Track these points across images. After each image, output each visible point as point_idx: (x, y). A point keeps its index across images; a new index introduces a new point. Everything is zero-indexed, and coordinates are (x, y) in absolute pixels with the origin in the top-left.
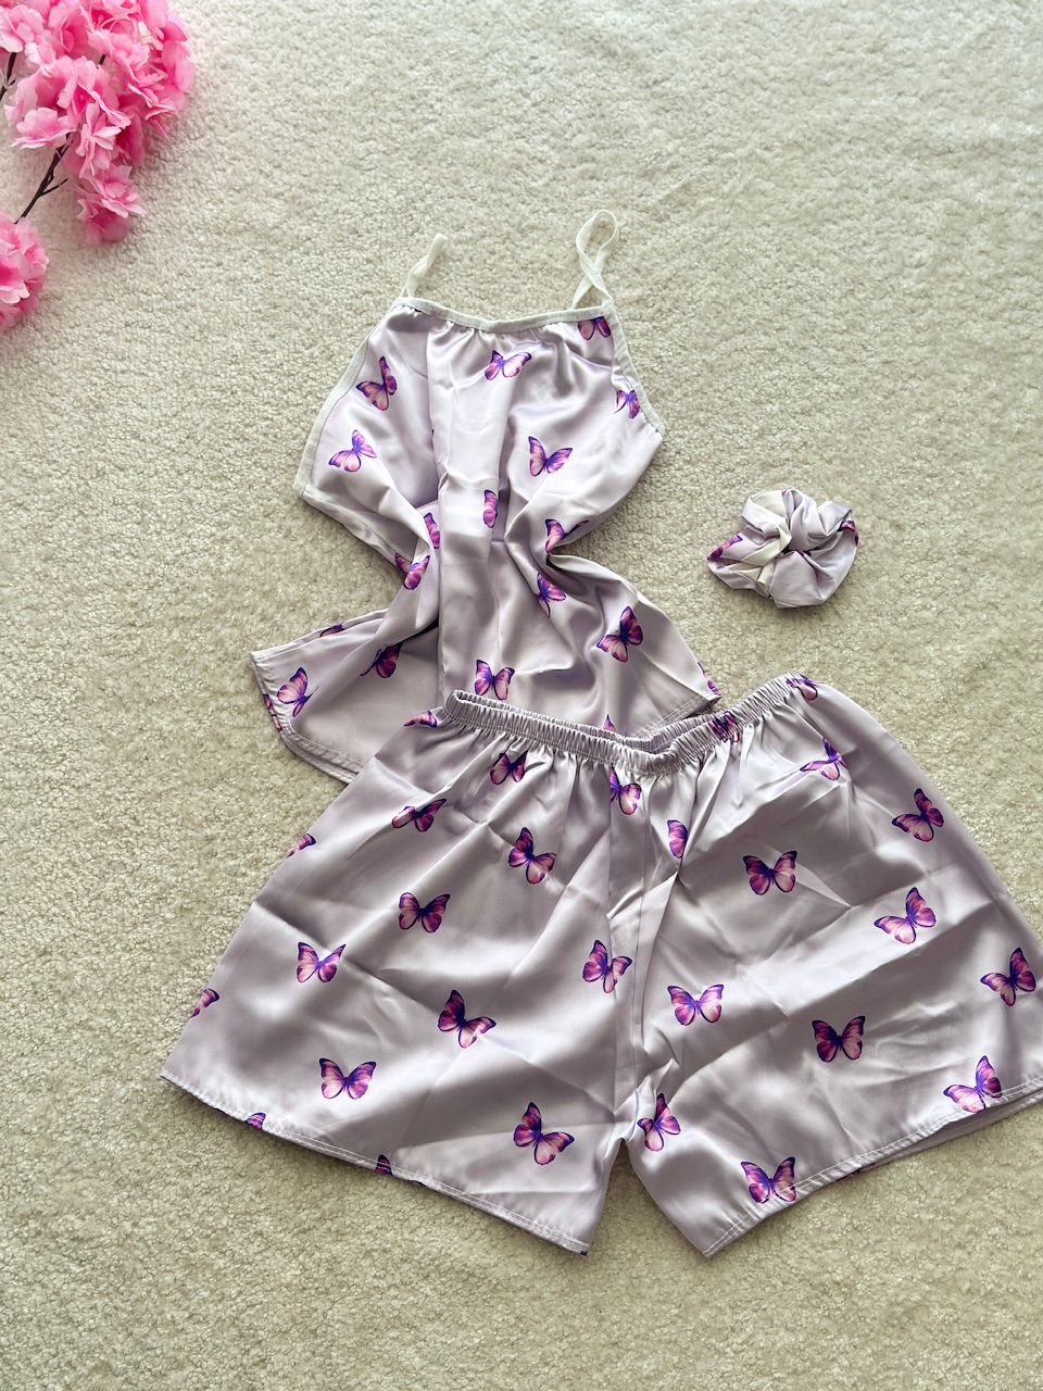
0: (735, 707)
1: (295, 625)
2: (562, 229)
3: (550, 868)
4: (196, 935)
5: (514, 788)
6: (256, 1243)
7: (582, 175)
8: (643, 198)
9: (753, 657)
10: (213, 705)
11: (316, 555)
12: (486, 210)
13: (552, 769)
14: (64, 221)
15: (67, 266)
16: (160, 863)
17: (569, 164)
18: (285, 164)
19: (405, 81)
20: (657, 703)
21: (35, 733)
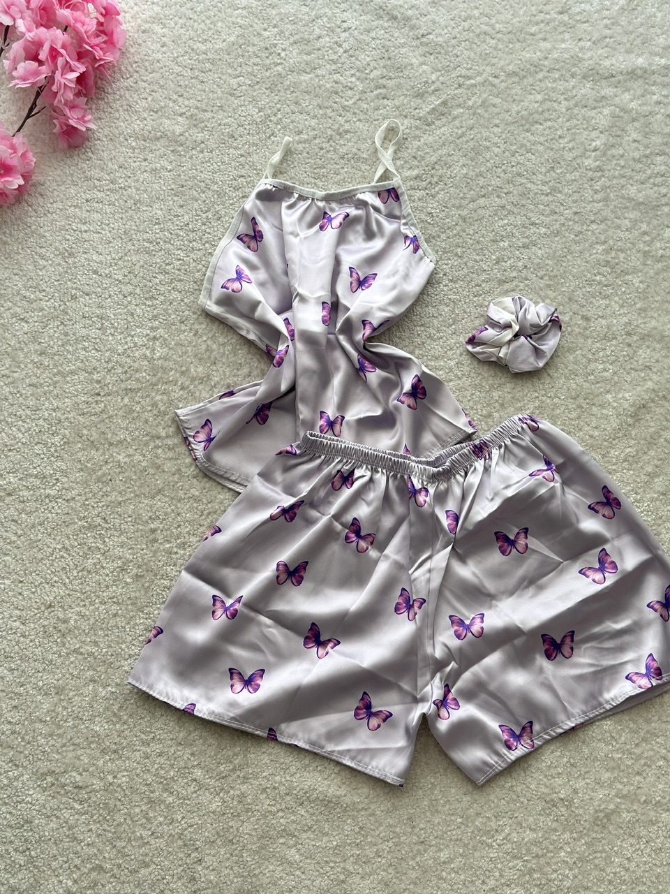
0: (487, 437)
1: (203, 392)
2: (366, 132)
3: (372, 543)
4: (146, 592)
5: (347, 493)
6: (193, 786)
7: (377, 97)
8: (417, 111)
9: (497, 405)
10: (152, 445)
11: (215, 347)
12: (317, 121)
13: (371, 480)
14: (44, 134)
15: (47, 163)
16: (122, 547)
17: (369, 90)
18: (185, 93)
19: (261, 39)
20: (437, 436)
21: (39, 466)
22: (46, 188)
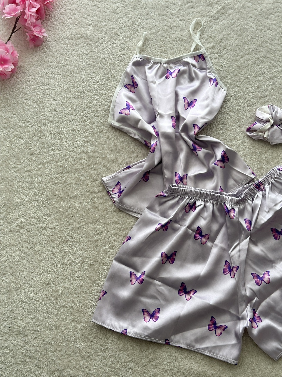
0: (261, 179)
1: (114, 167)
2: (184, 26)
3: (208, 239)
4: (96, 273)
5: (193, 214)
6: (129, 372)
7: (189, 7)
8: (210, 13)
9: (264, 162)
10: (91, 197)
11: (118, 143)
12: (159, 22)
13: (205, 206)
14: (21, 41)
15: (24, 56)
16: (81, 250)
17: (184, 4)
18: (91, 14)
20: (235, 181)
21: (35, 212)
22: (26, 69)
